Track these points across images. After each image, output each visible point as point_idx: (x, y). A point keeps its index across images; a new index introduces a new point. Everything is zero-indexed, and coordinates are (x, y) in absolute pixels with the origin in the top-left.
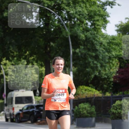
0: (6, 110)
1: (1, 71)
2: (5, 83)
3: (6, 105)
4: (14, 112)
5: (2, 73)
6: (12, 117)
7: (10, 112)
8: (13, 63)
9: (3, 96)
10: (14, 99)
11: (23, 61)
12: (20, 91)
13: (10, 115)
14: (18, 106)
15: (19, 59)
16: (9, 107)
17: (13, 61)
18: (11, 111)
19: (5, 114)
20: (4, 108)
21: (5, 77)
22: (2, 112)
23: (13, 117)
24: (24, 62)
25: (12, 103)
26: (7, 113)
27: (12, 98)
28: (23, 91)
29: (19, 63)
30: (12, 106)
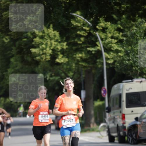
0: (110, 120)
1: (97, 43)
2: (105, 67)
3: (109, 110)
4: (124, 123)
5: (98, 48)
6: (121, 133)
7: (116, 123)
8: (119, 26)
9: (102, 92)
10: (124, 98)
11: (140, 20)
12: (135, 80)
13: (118, 128)
14: (132, 111)
15: (132, 17)
16: (114, 113)
17: (119, 22)
18: (120, 122)
19: (108, 127)
20: (105, 117)
21: (104, 54)
22: (102, 125)
23: (124, 133)
24: (142, 22)
25: (120, 106)
26: (112, 125)
27: (120, 96)
28: (141, 82)
29: (132, 25)
30: (121, 112)
